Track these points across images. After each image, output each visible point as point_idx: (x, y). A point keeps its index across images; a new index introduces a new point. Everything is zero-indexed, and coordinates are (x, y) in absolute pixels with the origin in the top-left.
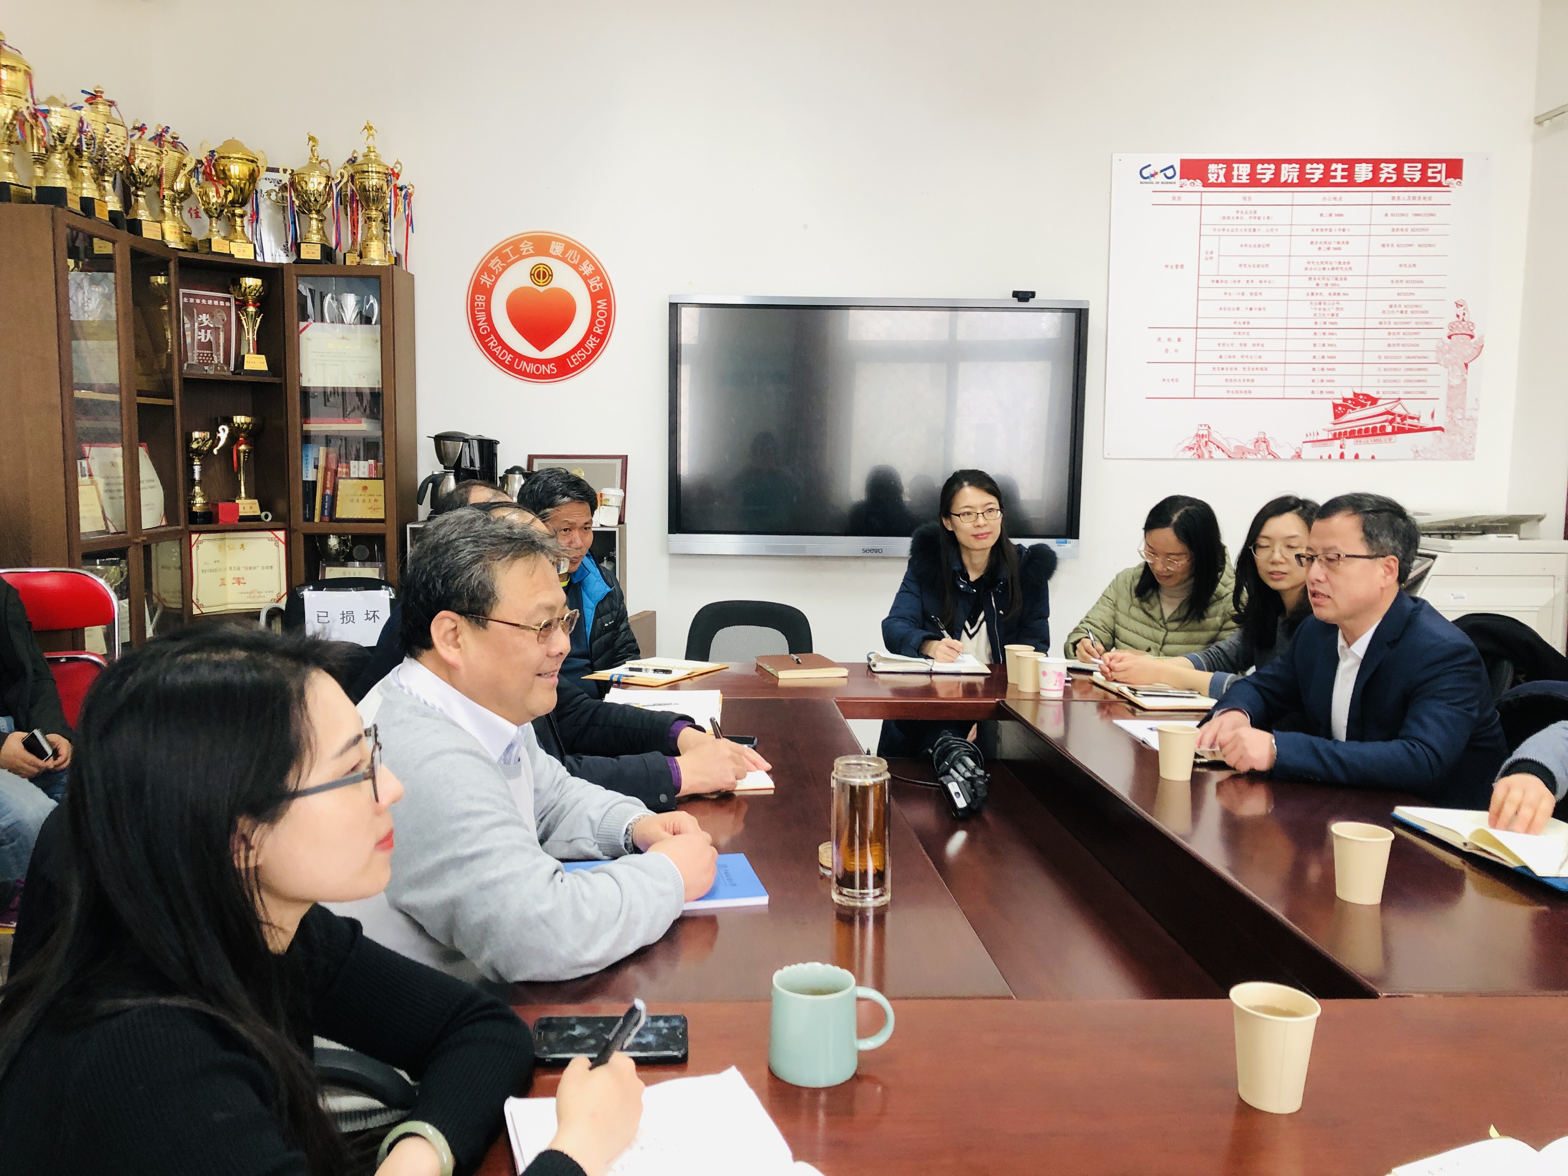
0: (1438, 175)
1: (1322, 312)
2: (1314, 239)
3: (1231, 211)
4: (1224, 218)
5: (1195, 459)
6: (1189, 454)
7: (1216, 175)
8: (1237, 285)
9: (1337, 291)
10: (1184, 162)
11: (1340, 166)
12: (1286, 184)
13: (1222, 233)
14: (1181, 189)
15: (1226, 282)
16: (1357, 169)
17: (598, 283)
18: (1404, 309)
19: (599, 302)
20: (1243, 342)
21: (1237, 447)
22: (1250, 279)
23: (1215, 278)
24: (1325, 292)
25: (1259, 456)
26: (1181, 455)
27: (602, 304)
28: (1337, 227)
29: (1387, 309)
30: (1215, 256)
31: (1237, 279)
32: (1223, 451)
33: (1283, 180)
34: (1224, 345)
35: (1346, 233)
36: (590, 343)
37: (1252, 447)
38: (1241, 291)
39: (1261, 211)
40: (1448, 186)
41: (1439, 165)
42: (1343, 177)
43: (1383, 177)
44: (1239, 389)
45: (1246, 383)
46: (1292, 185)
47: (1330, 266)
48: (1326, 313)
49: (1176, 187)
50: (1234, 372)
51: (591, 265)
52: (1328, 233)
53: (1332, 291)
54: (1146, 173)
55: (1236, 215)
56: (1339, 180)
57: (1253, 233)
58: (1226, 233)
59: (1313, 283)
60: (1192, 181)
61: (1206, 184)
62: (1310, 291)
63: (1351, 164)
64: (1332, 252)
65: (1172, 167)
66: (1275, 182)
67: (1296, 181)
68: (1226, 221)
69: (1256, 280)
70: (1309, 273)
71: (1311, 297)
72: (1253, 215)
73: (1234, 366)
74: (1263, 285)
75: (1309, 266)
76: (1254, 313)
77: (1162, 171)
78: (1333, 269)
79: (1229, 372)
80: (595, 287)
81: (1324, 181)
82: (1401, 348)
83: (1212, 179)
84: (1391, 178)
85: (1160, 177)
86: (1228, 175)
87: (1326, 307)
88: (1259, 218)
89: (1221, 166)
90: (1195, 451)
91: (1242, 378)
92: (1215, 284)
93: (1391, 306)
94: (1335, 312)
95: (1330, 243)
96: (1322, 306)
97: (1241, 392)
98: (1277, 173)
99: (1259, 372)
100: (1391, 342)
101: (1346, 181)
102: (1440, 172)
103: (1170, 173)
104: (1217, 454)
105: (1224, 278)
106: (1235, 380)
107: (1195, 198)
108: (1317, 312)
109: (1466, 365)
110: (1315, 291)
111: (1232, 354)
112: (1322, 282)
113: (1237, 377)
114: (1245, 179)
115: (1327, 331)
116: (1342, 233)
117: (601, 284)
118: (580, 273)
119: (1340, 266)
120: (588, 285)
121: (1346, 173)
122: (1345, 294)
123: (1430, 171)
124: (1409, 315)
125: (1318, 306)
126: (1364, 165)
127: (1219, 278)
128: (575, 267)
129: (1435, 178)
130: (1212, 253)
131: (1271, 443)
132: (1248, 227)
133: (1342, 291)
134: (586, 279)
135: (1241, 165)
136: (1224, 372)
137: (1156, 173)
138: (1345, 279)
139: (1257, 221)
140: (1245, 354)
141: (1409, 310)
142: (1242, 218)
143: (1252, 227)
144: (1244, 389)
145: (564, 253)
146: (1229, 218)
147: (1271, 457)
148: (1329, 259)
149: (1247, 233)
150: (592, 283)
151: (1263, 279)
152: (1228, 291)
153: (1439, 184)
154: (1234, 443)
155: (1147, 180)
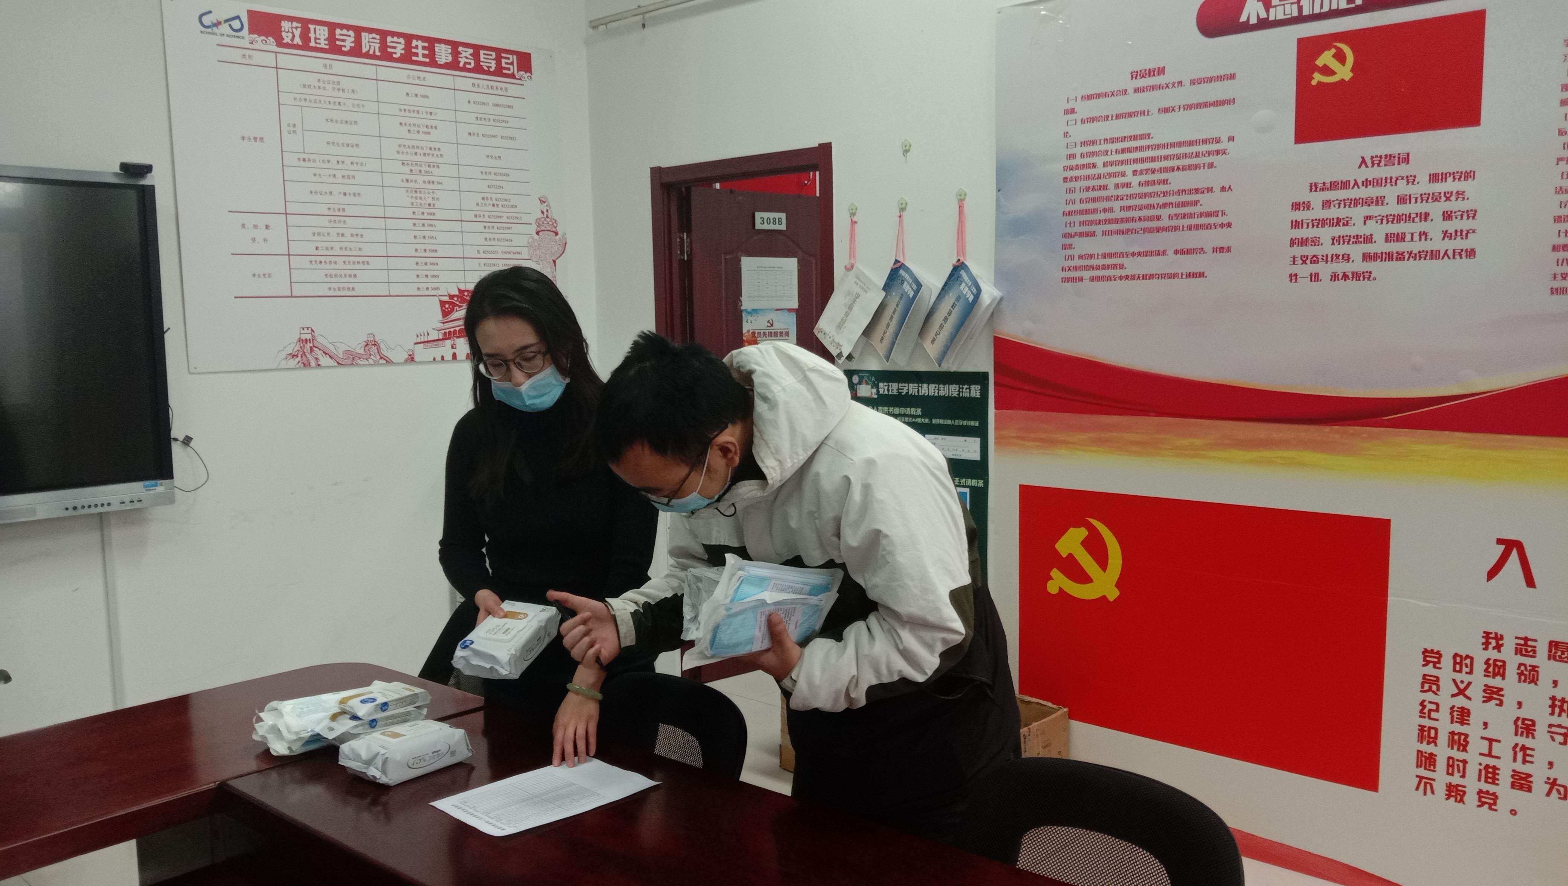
0: (511, 67)
1: (419, 201)
2: (403, 120)
3: (312, 79)
4: (304, 86)
5: (300, 368)
6: (293, 363)
7: (290, 35)
8: (326, 165)
9: (432, 179)
10: (252, 14)
11: (420, 44)
12: (367, 55)
13: (303, 103)
14: (251, 46)
15: (314, 161)
16: (437, 49)
18: (496, 203)
20: (341, 231)
21: (346, 352)
22: (341, 159)
23: (302, 156)
24: (420, 179)
25: (371, 362)
26: (283, 364)
28: (424, 110)
29: (480, 201)
30: (299, 129)
31: (326, 158)
32: (330, 357)
33: (364, 50)
34: (319, 234)
35: (433, 117)
37: (362, 351)
38: (332, 172)
39: (345, 83)
40: (520, 79)
41: (510, 56)
42: (424, 56)
43: (462, 61)
44: (341, 285)
45: (348, 279)
46: (374, 57)
47: (422, 152)
48: (423, 202)
49: (245, 43)
50: (333, 266)
52: (416, 115)
53: (427, 178)
54: (207, 20)
55: (317, 84)
56: (420, 58)
57: (338, 107)
58: (307, 104)
59: (406, 169)
60: (263, 38)
61: (280, 43)
62: (405, 177)
63: (431, 42)
64: (421, 136)
65: (238, 17)
66: (356, 51)
67: (378, 53)
68: (307, 90)
69: (348, 160)
70: (400, 157)
71: (406, 184)
72: (337, 87)
73: (333, 259)
74: (354, 167)
75: (401, 150)
76: (349, 199)
77: (226, 21)
78: (425, 154)
79: (328, 266)
81: (407, 58)
82: (496, 243)
83: (287, 39)
84: (470, 64)
85: (225, 28)
86: (305, 36)
87: (422, 195)
88: (343, 90)
89: (295, 24)
90: (299, 359)
91: (343, 272)
92: (302, 164)
93: (483, 199)
94: (432, 202)
95: (419, 126)
96: (418, 195)
97: (344, 289)
98: (358, 41)
99: (361, 266)
100: (488, 236)
101: (427, 60)
102: (512, 63)
103: (236, 24)
104: (325, 361)
105: (311, 157)
106: (336, 276)
107: (269, 59)
108: (414, 201)
109: (554, 262)
110: (410, 177)
111: (329, 245)
112: (416, 169)
113: (338, 272)
114: (323, 44)
115: (426, 222)
116: (429, 116)
119: (431, 152)
121: (426, 52)
122: (439, 183)
123: (503, 61)
124: (500, 208)
125: (414, 195)
126: (443, 46)
127: (306, 156)
129: (509, 69)
130: (294, 126)
131: (382, 346)
132: (332, 100)
133: (436, 179)
135: (318, 27)
136: (323, 266)
137: (219, 23)
138: (438, 167)
139: (340, 94)
140: (344, 245)
141: (500, 203)
142: (324, 89)
143: (337, 100)
144: (346, 286)
146: (309, 86)
147: (382, 361)
148: (420, 144)
149: (332, 106)
151: (355, 160)
152: (317, 171)
153: (513, 76)
154: (342, 348)
155: (209, 30)
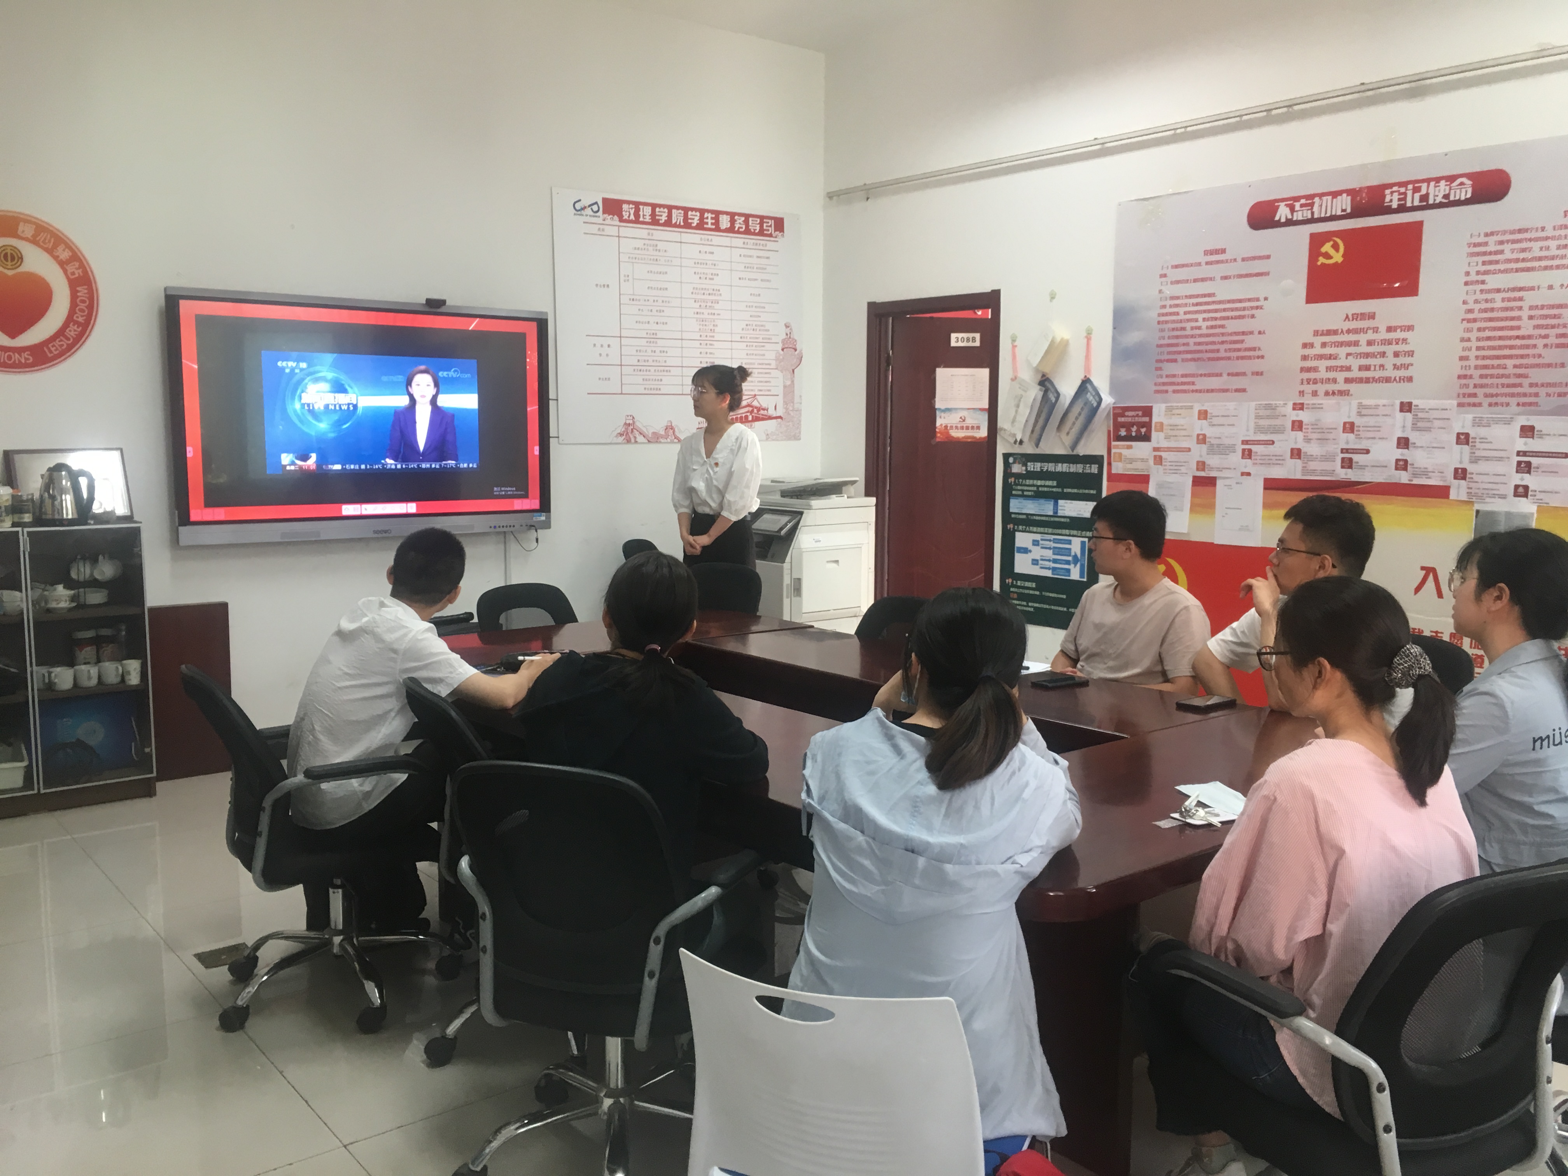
0: (770, 229)
1: (704, 327)
2: (697, 270)
3: (639, 244)
4: (635, 248)
5: (624, 443)
6: (621, 439)
7: (628, 213)
8: (646, 303)
9: (713, 311)
10: (605, 200)
11: (710, 215)
12: (676, 226)
13: (634, 260)
14: (604, 222)
15: (639, 300)
16: (720, 219)
17: (77, 269)
18: (755, 328)
19: (78, 289)
20: (654, 349)
21: (654, 433)
22: (656, 299)
23: (632, 297)
24: (706, 311)
25: (669, 440)
26: (615, 440)
27: (82, 291)
28: (711, 262)
29: (744, 326)
30: (630, 278)
31: (647, 298)
32: (644, 436)
33: (674, 222)
34: (640, 351)
35: (716, 267)
36: (70, 331)
37: (663, 433)
38: (650, 308)
39: (661, 245)
40: (776, 237)
41: (770, 221)
42: (712, 224)
43: (737, 226)
44: (652, 387)
45: (656, 382)
46: (679, 226)
47: (708, 292)
48: (707, 328)
49: (600, 220)
50: (648, 373)
51: (67, 250)
52: (705, 266)
53: (710, 311)
54: (578, 206)
55: (643, 248)
56: (709, 226)
57: (655, 262)
58: (637, 261)
59: (697, 305)
60: (611, 216)
61: (621, 220)
62: (696, 310)
63: (717, 214)
64: (708, 281)
65: (596, 203)
66: (668, 223)
67: (682, 224)
68: (637, 251)
69: (660, 300)
70: (694, 296)
71: (696, 316)
72: (655, 248)
73: (648, 368)
74: (664, 304)
75: (695, 291)
76: (660, 327)
77: (589, 206)
78: (709, 294)
79: (645, 373)
80: (73, 273)
81: (701, 226)
82: (754, 357)
83: (626, 217)
84: (742, 228)
85: (588, 211)
86: (637, 214)
87: (707, 323)
88: (659, 251)
89: (631, 206)
90: (624, 437)
91: (654, 378)
92: (632, 302)
93: (747, 325)
94: (713, 328)
95: (707, 274)
96: (704, 323)
97: (654, 389)
98: (670, 216)
99: (665, 373)
100: (749, 352)
101: (714, 227)
102: (771, 226)
103: (595, 208)
104: (640, 439)
105: (638, 297)
106: (649, 380)
107: (613, 231)
108: (701, 327)
109: (793, 371)
110: (699, 311)
111: (646, 358)
112: (703, 305)
113: (651, 377)
114: (648, 219)
115: (708, 342)
116: (713, 267)
117: (80, 271)
118: (56, 258)
119: (714, 292)
120: (65, 272)
121: (714, 221)
122: (718, 314)
123: (765, 225)
124: (758, 332)
125: (702, 323)
126: (725, 216)
127: (635, 297)
128: (50, 251)
129: (768, 230)
130: (628, 276)
131: (676, 430)
132: (652, 258)
133: (716, 312)
134: (62, 264)
135: (645, 207)
136: (641, 373)
137: (585, 207)
138: (718, 303)
139: (657, 253)
140: (655, 358)
141: (758, 328)
142: (648, 250)
143: (655, 258)
144: (655, 387)
145: (35, 236)
146: (638, 249)
147: (676, 441)
148: (707, 286)
149: (652, 262)
150: (70, 268)
151: (665, 299)
152: (641, 308)
153: (771, 235)
154: (651, 431)
155: (579, 213)
